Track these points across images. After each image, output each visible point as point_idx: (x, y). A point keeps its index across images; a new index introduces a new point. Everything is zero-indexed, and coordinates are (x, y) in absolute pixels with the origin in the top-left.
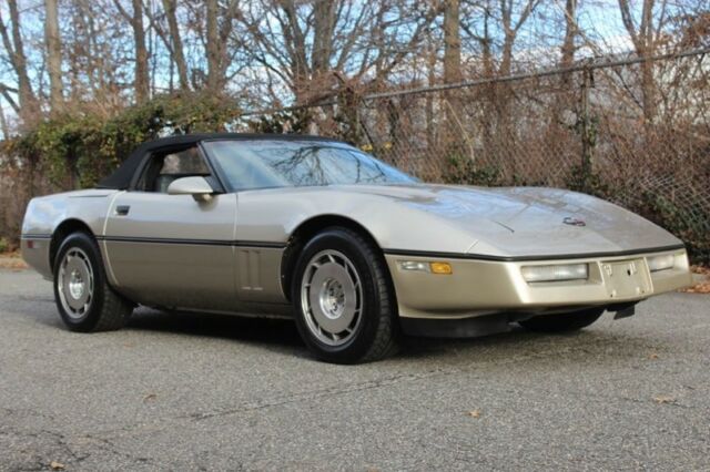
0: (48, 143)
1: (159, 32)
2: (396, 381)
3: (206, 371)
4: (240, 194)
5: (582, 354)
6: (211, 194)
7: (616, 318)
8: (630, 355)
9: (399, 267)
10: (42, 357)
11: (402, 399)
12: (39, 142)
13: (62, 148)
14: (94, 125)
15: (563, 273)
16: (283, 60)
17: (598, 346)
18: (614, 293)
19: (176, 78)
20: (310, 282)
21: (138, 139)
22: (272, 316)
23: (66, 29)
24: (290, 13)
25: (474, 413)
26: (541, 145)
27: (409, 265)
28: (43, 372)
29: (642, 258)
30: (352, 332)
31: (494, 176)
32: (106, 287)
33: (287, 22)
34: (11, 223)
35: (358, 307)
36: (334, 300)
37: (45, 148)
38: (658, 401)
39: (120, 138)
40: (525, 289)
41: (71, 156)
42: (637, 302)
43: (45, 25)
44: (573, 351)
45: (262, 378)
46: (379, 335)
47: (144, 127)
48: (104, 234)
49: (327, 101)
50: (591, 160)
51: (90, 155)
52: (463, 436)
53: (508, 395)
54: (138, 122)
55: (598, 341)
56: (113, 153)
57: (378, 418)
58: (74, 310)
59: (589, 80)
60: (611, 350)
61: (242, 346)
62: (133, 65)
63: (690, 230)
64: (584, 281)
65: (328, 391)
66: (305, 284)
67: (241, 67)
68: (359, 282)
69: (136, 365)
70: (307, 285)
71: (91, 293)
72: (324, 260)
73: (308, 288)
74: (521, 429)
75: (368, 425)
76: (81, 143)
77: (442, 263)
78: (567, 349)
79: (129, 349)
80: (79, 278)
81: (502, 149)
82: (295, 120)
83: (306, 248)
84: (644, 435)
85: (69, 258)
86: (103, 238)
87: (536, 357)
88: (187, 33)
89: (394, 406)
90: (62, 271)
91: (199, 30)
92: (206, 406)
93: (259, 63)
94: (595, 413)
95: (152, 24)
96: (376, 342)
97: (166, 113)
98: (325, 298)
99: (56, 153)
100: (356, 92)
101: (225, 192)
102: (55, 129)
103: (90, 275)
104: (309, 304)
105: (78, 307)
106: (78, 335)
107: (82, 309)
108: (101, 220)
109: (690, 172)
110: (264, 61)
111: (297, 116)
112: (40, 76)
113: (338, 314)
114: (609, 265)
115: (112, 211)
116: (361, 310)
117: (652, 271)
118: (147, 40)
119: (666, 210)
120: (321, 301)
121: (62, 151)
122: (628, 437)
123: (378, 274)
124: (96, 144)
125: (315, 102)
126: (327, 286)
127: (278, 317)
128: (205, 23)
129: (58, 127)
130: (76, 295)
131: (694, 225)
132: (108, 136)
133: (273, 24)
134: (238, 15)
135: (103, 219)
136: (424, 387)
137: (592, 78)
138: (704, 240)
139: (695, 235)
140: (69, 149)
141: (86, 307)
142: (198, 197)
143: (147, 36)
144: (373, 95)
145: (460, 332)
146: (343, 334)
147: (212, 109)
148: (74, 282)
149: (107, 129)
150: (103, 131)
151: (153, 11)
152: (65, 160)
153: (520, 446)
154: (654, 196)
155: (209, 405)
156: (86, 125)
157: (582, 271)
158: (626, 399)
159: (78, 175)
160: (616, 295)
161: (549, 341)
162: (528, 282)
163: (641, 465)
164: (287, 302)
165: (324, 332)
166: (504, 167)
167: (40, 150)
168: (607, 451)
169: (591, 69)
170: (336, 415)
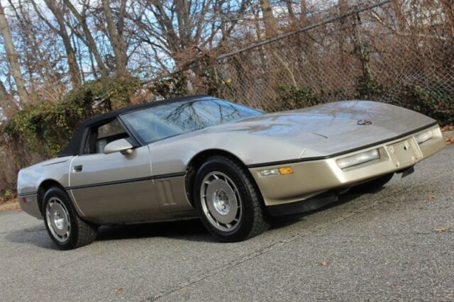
0: (23, 125)
1: (78, 36)
2: (271, 248)
3: (151, 264)
4: (150, 145)
5: (386, 204)
6: (131, 149)
7: (403, 177)
8: (416, 200)
9: (259, 174)
10: (47, 274)
11: (277, 261)
12: (17, 127)
13: (32, 127)
14: (49, 109)
15: (364, 158)
16: (161, 38)
17: (395, 196)
18: (398, 164)
19: (96, 64)
20: (205, 194)
21: (80, 112)
22: (186, 219)
23: (19, 46)
24: (159, 8)
25: (324, 263)
26: (336, 67)
27: (266, 172)
28: (49, 284)
29: (411, 137)
30: (238, 221)
31: (310, 93)
32: (78, 219)
33: (158, 13)
34: (9, 180)
35: (239, 205)
36: (223, 202)
37: (22, 129)
38: (438, 231)
39: (67, 114)
40: (341, 173)
41: (39, 131)
42: (414, 165)
43: (5, 47)
44: (380, 203)
45: (187, 262)
46: (255, 220)
47: (81, 104)
48: (70, 186)
49: (194, 65)
50: (369, 71)
51: (50, 128)
52: (320, 281)
53: (344, 244)
54: (77, 102)
55: (395, 193)
56: (65, 124)
57: (265, 278)
58: (61, 237)
59: (357, 21)
60: (404, 198)
61: (171, 240)
62: (66, 60)
63: (440, 104)
64: (378, 160)
65: (230, 264)
66: (202, 195)
67: (135, 48)
68: (236, 189)
69: (107, 268)
70: (203, 196)
71: (69, 224)
72: (212, 178)
73: (205, 198)
74: (355, 270)
75: (259, 284)
76: (44, 121)
77: (286, 167)
78: (375, 203)
79: (100, 256)
80: (60, 216)
81: (311, 75)
82: (176, 81)
83: (198, 173)
84: (433, 259)
85: (51, 204)
86: (70, 188)
87: (357, 213)
88: (96, 34)
89: (273, 267)
90: (48, 213)
91: (104, 30)
92: (155, 290)
93: (146, 43)
94: (400, 248)
95: (73, 32)
96: (255, 224)
97: (93, 93)
98: (217, 202)
99: (28, 131)
100: (211, 56)
101: (141, 146)
102: (25, 116)
103: (66, 213)
104: (208, 208)
105: (63, 234)
106: (66, 252)
107: (66, 235)
108: (66, 176)
109: (433, 67)
110: (149, 42)
111: (177, 78)
112: (9, 80)
113: (227, 211)
114: (392, 147)
115: (72, 170)
116: (241, 206)
117: (419, 144)
118: (72, 43)
119: (422, 94)
120: (215, 204)
121: (33, 129)
122: (423, 262)
123: (247, 181)
124: (53, 121)
125: (186, 67)
126: (217, 195)
127: (190, 218)
128: (106, 25)
129: (27, 115)
130: (60, 227)
131: (443, 100)
132: (59, 114)
133: (150, 16)
134: (127, 16)
135: (68, 175)
136: (290, 249)
137: (359, 19)
138: (450, 109)
139: (444, 106)
140: (37, 127)
141: (68, 233)
142: (124, 152)
143: (71, 40)
144: (222, 56)
145: (306, 208)
146: (233, 223)
147: (122, 85)
148: (57, 219)
149: (58, 110)
150: (56, 112)
151: (72, 23)
152: (35, 134)
153: (356, 282)
154: (413, 87)
155: (158, 290)
156: (45, 109)
157: (375, 154)
158: (418, 233)
159: (46, 142)
160: (400, 165)
161: (364, 199)
162: (342, 169)
163: (434, 282)
164: (193, 208)
165: (221, 224)
166: (315, 86)
167: (18, 131)
168: (412, 275)
169: (357, 13)
170: (238, 281)
